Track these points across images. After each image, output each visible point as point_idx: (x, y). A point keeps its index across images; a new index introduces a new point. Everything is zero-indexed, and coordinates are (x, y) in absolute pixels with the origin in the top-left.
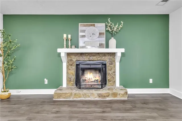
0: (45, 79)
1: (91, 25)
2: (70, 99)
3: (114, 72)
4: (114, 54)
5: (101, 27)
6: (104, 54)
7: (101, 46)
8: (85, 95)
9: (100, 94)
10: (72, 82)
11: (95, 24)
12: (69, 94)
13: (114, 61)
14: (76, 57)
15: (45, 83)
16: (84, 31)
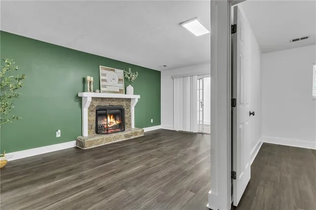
0: (59, 131)
1: (112, 70)
2: (103, 145)
3: (130, 116)
4: (129, 100)
5: (119, 73)
6: (123, 99)
7: (120, 91)
8: (115, 138)
9: (126, 135)
10: (93, 130)
11: (115, 69)
12: (101, 140)
13: (130, 106)
14: (97, 102)
15: (57, 136)
16: (105, 75)
